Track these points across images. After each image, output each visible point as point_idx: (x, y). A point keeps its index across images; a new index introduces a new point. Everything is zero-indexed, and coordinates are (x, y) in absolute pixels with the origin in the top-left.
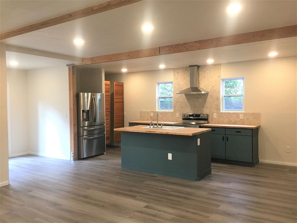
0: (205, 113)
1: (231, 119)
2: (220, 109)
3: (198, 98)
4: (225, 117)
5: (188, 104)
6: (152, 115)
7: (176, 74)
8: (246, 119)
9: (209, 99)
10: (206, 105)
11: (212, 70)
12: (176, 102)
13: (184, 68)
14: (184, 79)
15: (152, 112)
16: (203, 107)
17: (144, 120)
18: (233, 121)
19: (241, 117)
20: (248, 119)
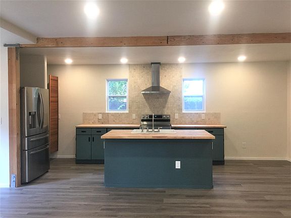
0: (166, 114)
1: (193, 119)
2: (181, 110)
3: (158, 98)
4: (187, 117)
5: (146, 104)
6: (100, 117)
7: (133, 71)
8: (207, 119)
9: (170, 99)
10: (167, 106)
11: (173, 69)
12: (133, 102)
13: (141, 64)
14: (142, 76)
15: (100, 113)
16: (164, 107)
17: (89, 123)
18: (195, 121)
19: (203, 117)
20: (209, 119)
